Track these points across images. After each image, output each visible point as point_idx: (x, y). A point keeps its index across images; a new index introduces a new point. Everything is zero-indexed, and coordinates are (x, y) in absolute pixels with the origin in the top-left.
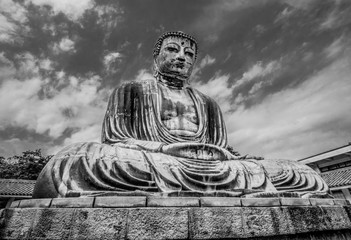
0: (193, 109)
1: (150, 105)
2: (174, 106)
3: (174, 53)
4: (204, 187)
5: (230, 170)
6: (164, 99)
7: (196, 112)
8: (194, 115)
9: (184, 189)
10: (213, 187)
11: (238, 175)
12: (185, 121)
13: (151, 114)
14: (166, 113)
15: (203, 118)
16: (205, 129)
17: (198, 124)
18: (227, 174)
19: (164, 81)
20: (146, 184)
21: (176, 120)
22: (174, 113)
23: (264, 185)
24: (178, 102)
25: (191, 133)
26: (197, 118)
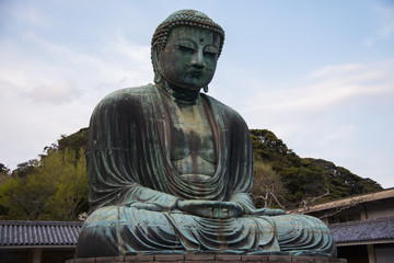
0: (210, 144)
1: (155, 138)
2: (187, 139)
3: (188, 55)
4: (218, 245)
5: (243, 228)
6: (173, 130)
7: (215, 146)
8: (211, 151)
9: (203, 248)
10: (225, 245)
11: (250, 233)
12: (200, 160)
13: (157, 151)
14: (177, 150)
15: (223, 154)
16: (225, 170)
17: (215, 163)
18: (239, 233)
19: (171, 91)
20: (174, 244)
21: (189, 159)
22: (187, 150)
23: (271, 243)
24: (192, 132)
25: (206, 177)
26: (215, 155)
